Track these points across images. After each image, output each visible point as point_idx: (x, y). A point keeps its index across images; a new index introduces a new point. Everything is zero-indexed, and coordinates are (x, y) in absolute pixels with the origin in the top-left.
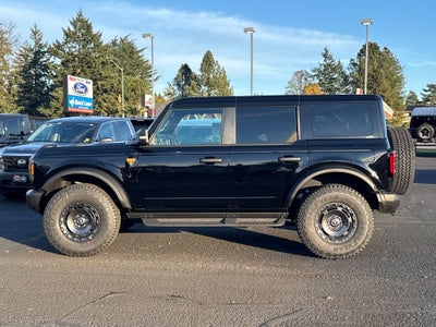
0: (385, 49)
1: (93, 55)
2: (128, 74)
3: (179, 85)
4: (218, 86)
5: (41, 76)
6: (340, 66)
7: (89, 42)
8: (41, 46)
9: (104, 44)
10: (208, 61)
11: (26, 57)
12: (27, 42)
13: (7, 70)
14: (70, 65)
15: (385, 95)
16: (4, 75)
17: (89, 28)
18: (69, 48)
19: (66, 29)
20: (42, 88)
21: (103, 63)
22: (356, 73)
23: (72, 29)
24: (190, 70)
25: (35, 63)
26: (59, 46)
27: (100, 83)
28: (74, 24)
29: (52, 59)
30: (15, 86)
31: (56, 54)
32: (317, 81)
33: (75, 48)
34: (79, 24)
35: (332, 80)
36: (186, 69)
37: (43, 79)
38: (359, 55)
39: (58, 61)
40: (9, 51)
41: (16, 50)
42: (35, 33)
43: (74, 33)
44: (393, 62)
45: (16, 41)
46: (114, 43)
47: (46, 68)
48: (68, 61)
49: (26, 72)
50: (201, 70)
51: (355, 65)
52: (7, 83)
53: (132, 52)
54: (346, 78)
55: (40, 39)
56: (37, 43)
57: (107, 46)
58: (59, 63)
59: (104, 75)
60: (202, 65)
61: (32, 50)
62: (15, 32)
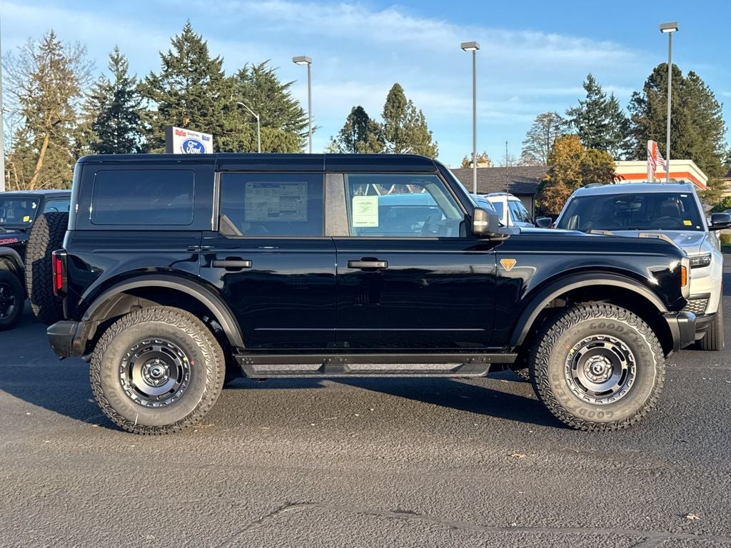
0: (691, 74)
1: (209, 95)
2: (265, 125)
3: (348, 141)
4: (413, 142)
5: (126, 130)
6: (613, 104)
7: (202, 74)
8: (126, 83)
9: (226, 77)
10: (396, 100)
11: (102, 99)
12: (103, 76)
13: (72, 121)
14: (174, 112)
15: (693, 151)
16: (69, 130)
17: (202, 51)
18: (171, 84)
19: (166, 54)
20: (129, 149)
21: (225, 107)
22: (642, 116)
23: (176, 53)
24: (366, 116)
25: (116, 109)
26: (155, 82)
27: (221, 140)
28: (179, 45)
29: (144, 103)
30: (86, 149)
31: (150, 95)
32: (575, 130)
33: (180, 84)
34: (186, 46)
35: (601, 128)
36: (359, 115)
37: (130, 135)
38: (648, 86)
39: (154, 106)
40: (75, 91)
41: (87, 89)
42: (116, 61)
43: (179, 61)
44: (705, 96)
45: (88, 73)
46: (243, 75)
47: (134, 117)
48: (169, 105)
49: (102, 124)
50: (385, 115)
51: (640, 101)
52: (72, 142)
53: (272, 90)
54: (625, 124)
55: (124, 71)
56: (119, 78)
57: (232, 79)
58: (156, 109)
59: (227, 126)
60: (386, 108)
61: (111, 89)
62: (85, 60)
